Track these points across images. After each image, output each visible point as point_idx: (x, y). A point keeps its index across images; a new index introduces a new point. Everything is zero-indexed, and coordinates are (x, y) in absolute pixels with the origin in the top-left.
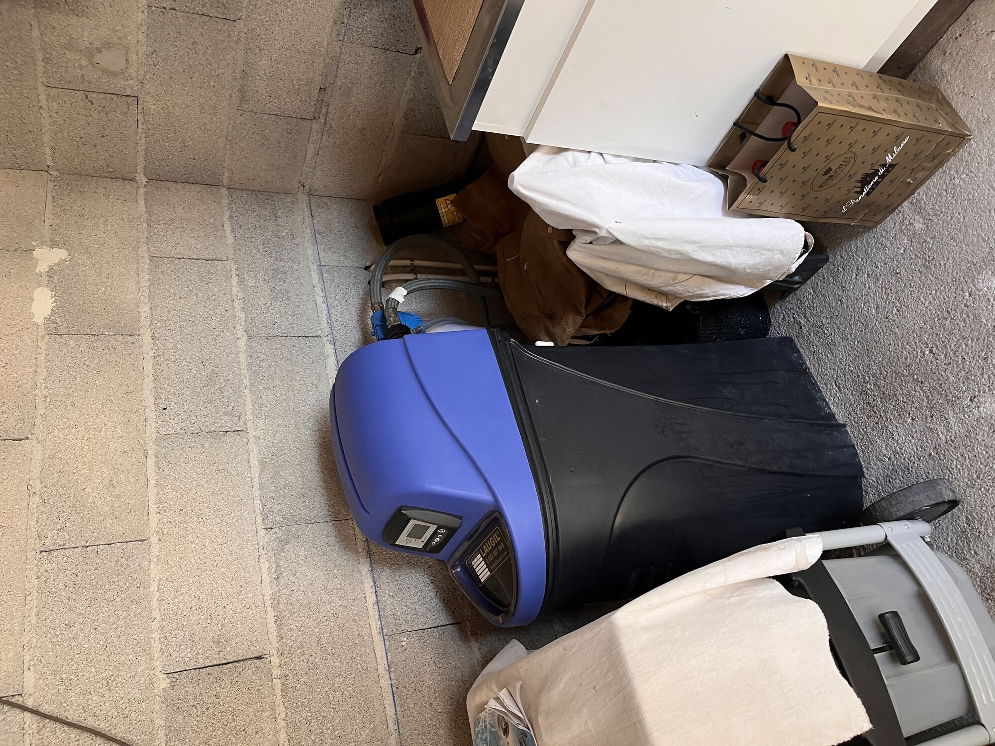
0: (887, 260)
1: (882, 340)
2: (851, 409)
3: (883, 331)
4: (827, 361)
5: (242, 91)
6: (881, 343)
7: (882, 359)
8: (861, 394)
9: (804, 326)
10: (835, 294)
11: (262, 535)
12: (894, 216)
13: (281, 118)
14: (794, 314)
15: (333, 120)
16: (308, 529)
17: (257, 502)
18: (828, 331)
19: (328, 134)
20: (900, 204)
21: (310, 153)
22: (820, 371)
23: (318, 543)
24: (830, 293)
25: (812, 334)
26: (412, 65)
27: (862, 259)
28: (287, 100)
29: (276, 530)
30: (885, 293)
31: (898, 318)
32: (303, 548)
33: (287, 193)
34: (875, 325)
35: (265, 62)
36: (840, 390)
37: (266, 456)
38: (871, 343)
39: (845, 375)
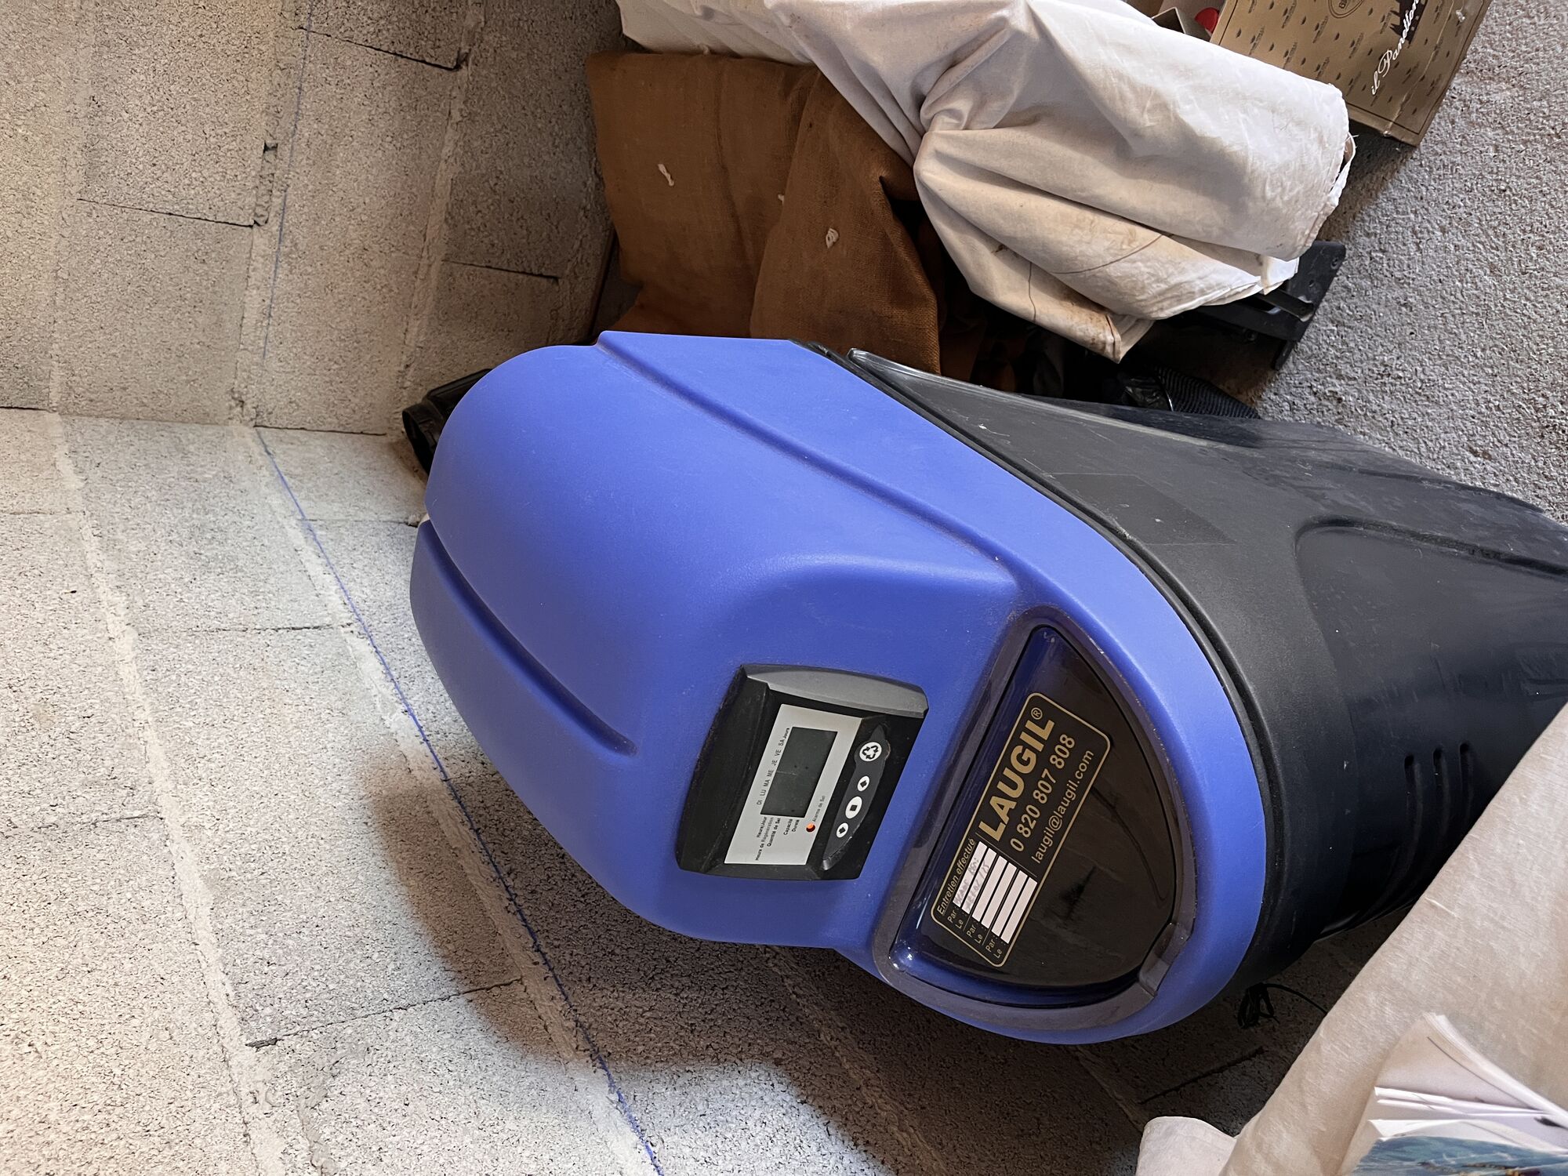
0: (1469, 184)
1: (1535, 316)
2: (1535, 477)
3: (1527, 299)
4: (1430, 424)
5: (89, 148)
6: (1535, 322)
7: (1555, 347)
8: (1542, 437)
9: (1346, 393)
10: (1387, 300)
11: (246, 1064)
12: (1445, 110)
13: (181, 219)
14: (1311, 387)
15: (298, 225)
16: (394, 1024)
17: (215, 977)
18: (1403, 371)
19: (289, 264)
20: (1447, 87)
21: (252, 316)
22: (1423, 450)
23: (433, 1054)
24: (1374, 306)
25: (1371, 397)
26: (454, 94)
27: (1415, 213)
28: (194, 175)
29: (288, 1042)
30: (1497, 236)
31: (1547, 259)
32: (390, 1078)
33: (205, 419)
34: (1506, 299)
35: (142, 77)
36: (1490, 458)
37: (227, 865)
38: (1514, 334)
39: (1486, 424)
